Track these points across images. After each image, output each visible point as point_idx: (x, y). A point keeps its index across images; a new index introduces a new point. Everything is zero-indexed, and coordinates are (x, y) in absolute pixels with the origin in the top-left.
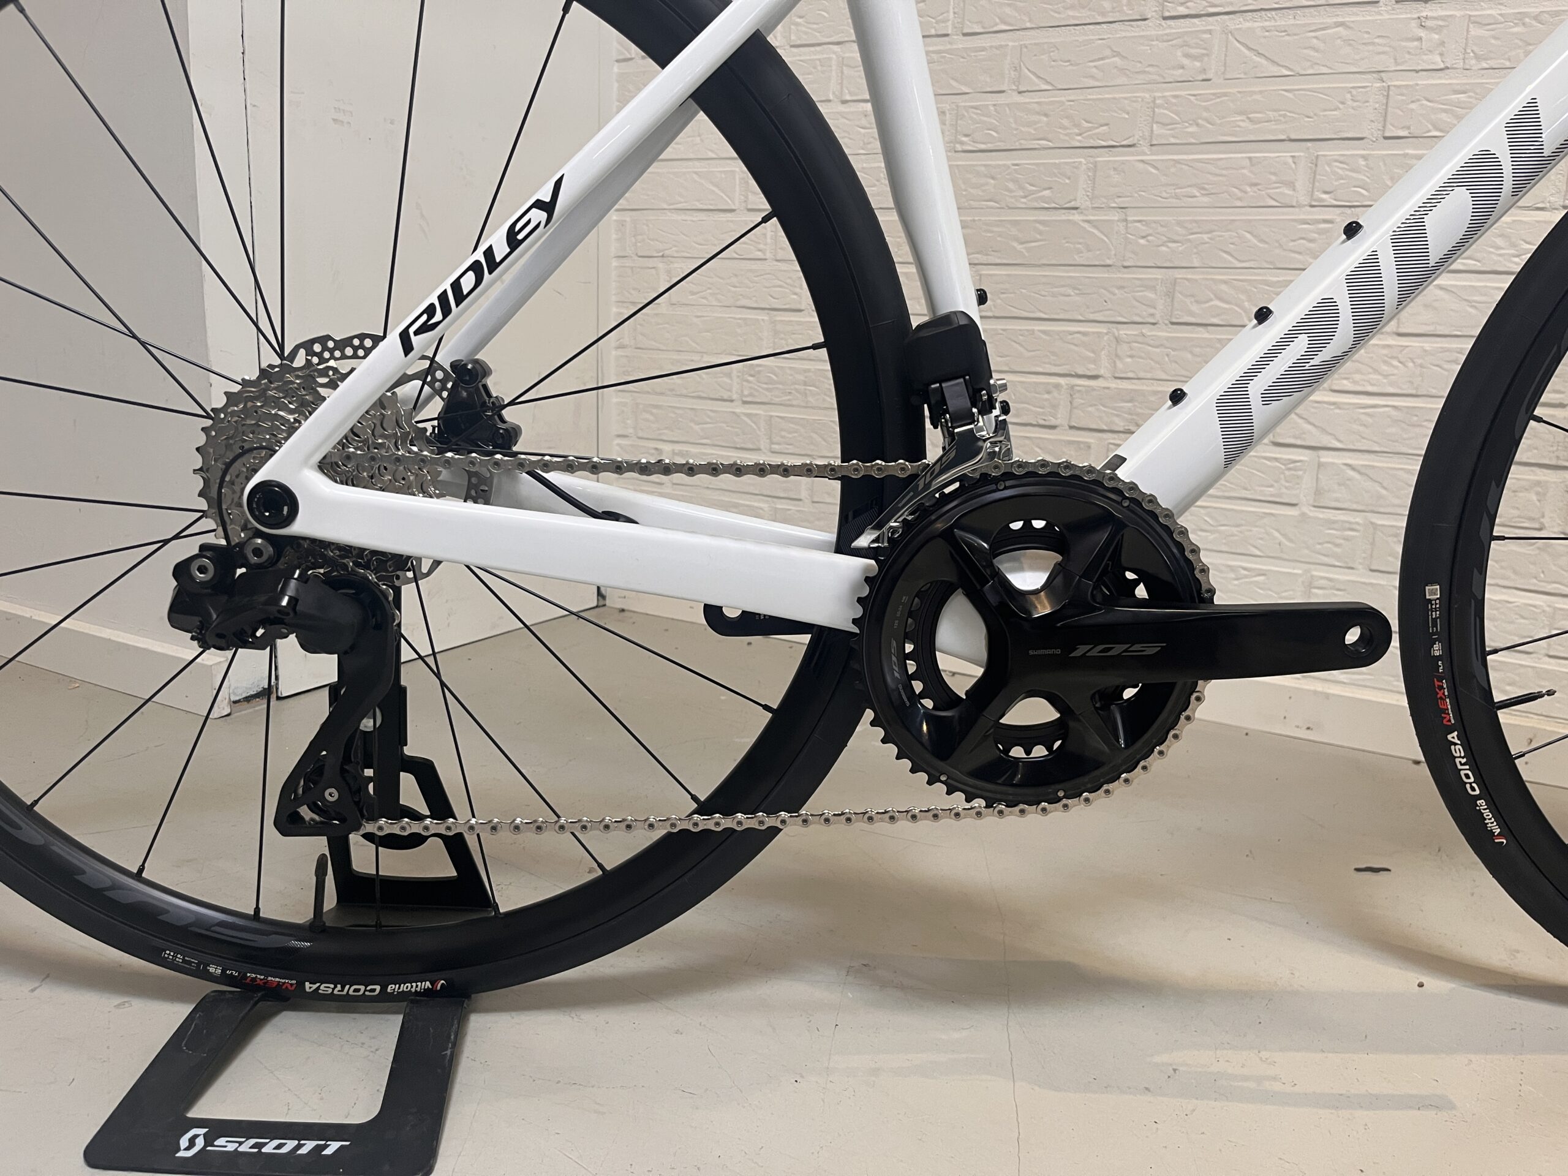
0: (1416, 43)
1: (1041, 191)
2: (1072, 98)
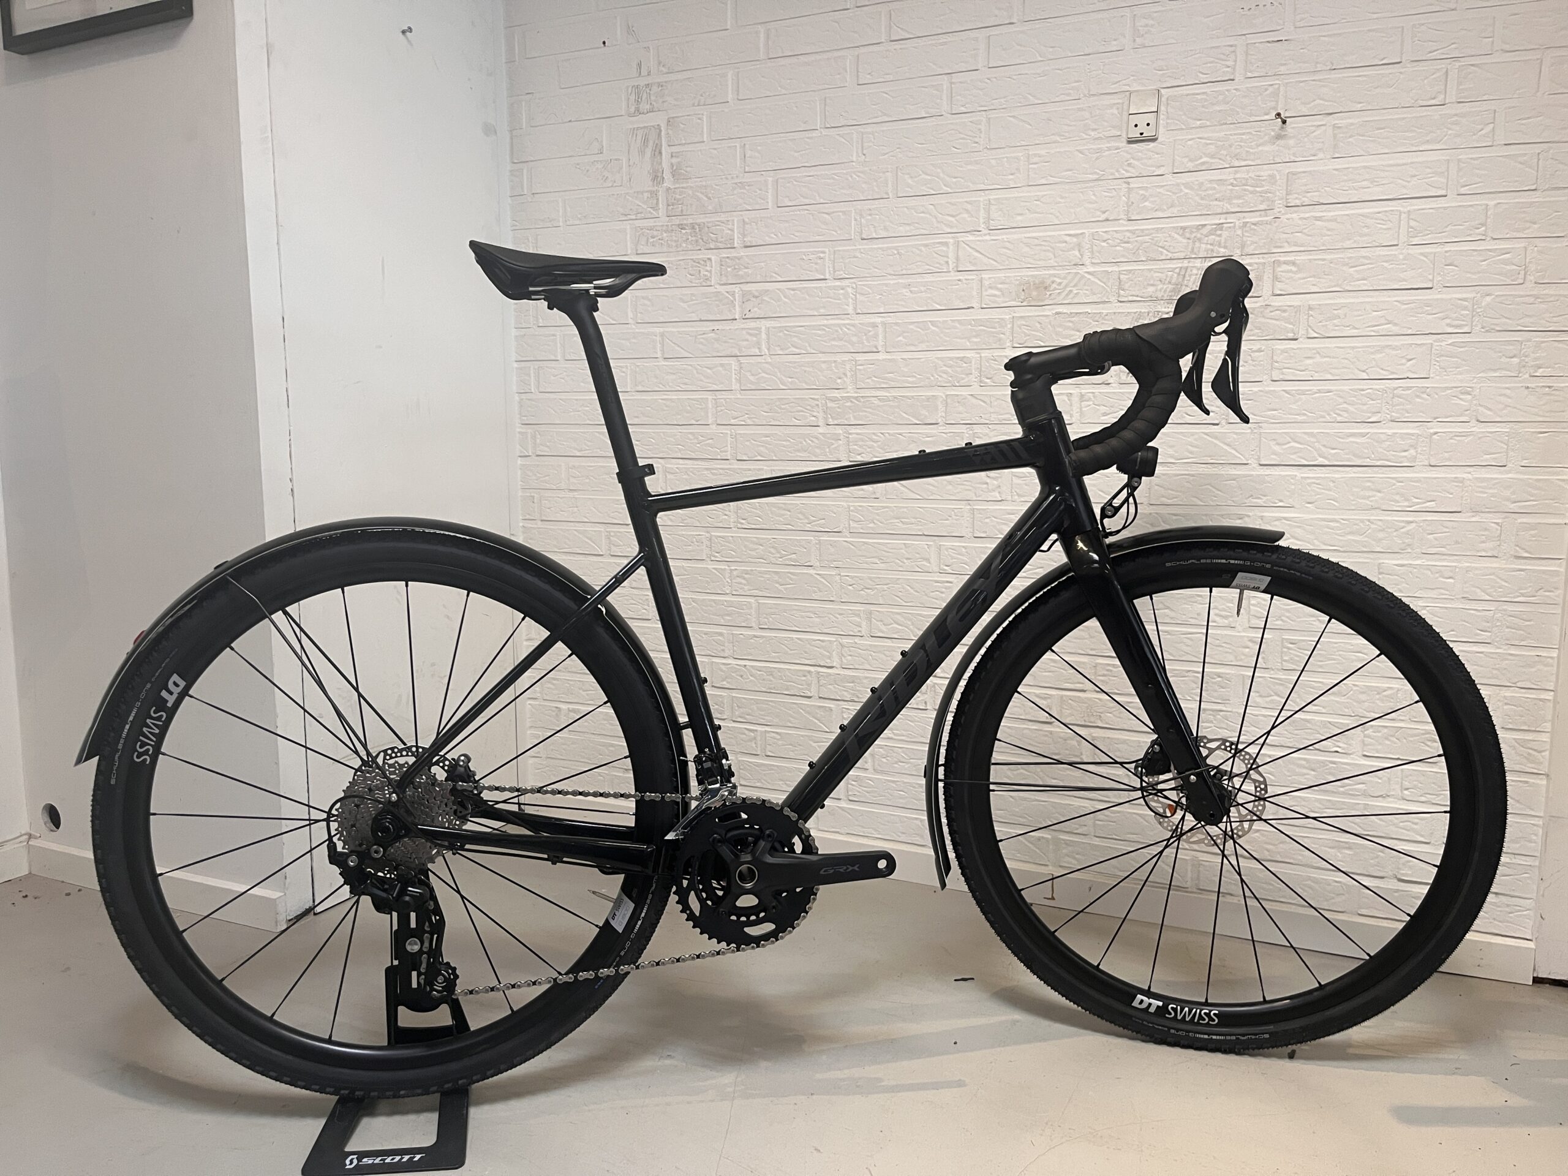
0: (985, 486)
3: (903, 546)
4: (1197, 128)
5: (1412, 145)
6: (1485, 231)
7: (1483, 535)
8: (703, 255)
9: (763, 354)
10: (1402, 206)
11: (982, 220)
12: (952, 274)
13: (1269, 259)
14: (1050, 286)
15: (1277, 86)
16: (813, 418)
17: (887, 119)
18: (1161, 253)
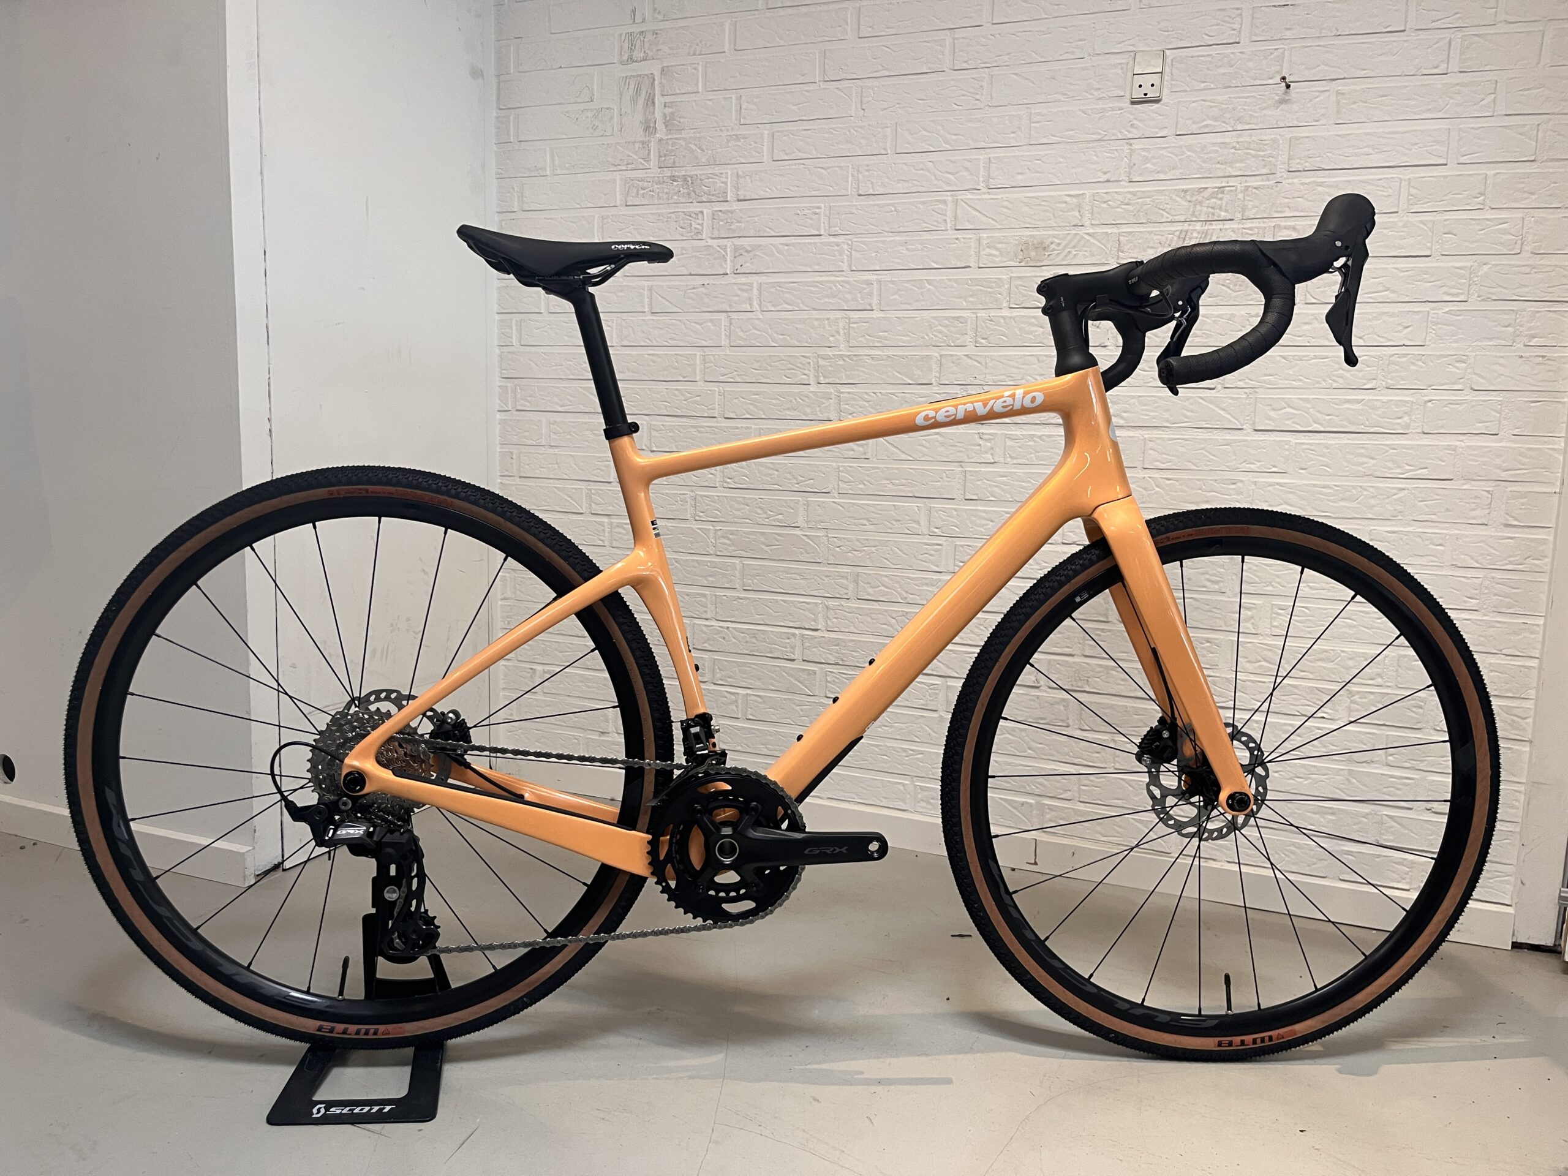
3: (893, 508)
4: (1201, 90)
5: (1415, 114)
6: (1484, 200)
7: (1474, 503)
8: (696, 208)
9: (754, 310)
10: (1403, 174)
11: (981, 179)
12: (950, 232)
13: (1270, 224)
14: (1048, 246)
15: (1282, 50)
16: (805, 376)
17: (888, 74)
18: (1162, 216)
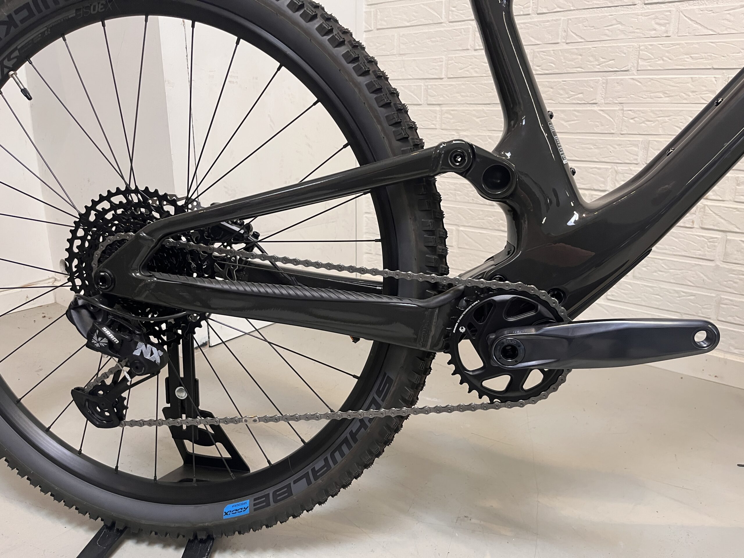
1: (577, 95)
2: (594, 46)
